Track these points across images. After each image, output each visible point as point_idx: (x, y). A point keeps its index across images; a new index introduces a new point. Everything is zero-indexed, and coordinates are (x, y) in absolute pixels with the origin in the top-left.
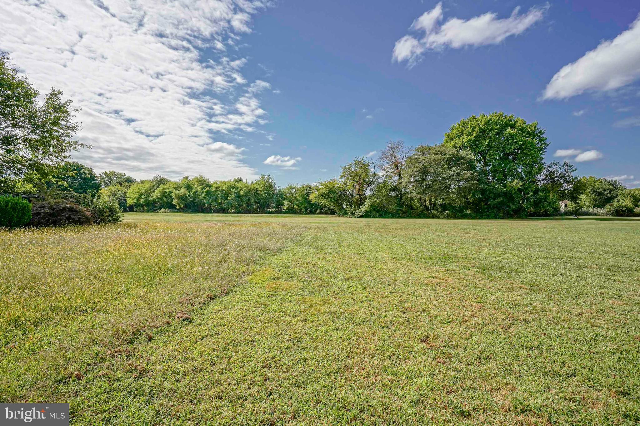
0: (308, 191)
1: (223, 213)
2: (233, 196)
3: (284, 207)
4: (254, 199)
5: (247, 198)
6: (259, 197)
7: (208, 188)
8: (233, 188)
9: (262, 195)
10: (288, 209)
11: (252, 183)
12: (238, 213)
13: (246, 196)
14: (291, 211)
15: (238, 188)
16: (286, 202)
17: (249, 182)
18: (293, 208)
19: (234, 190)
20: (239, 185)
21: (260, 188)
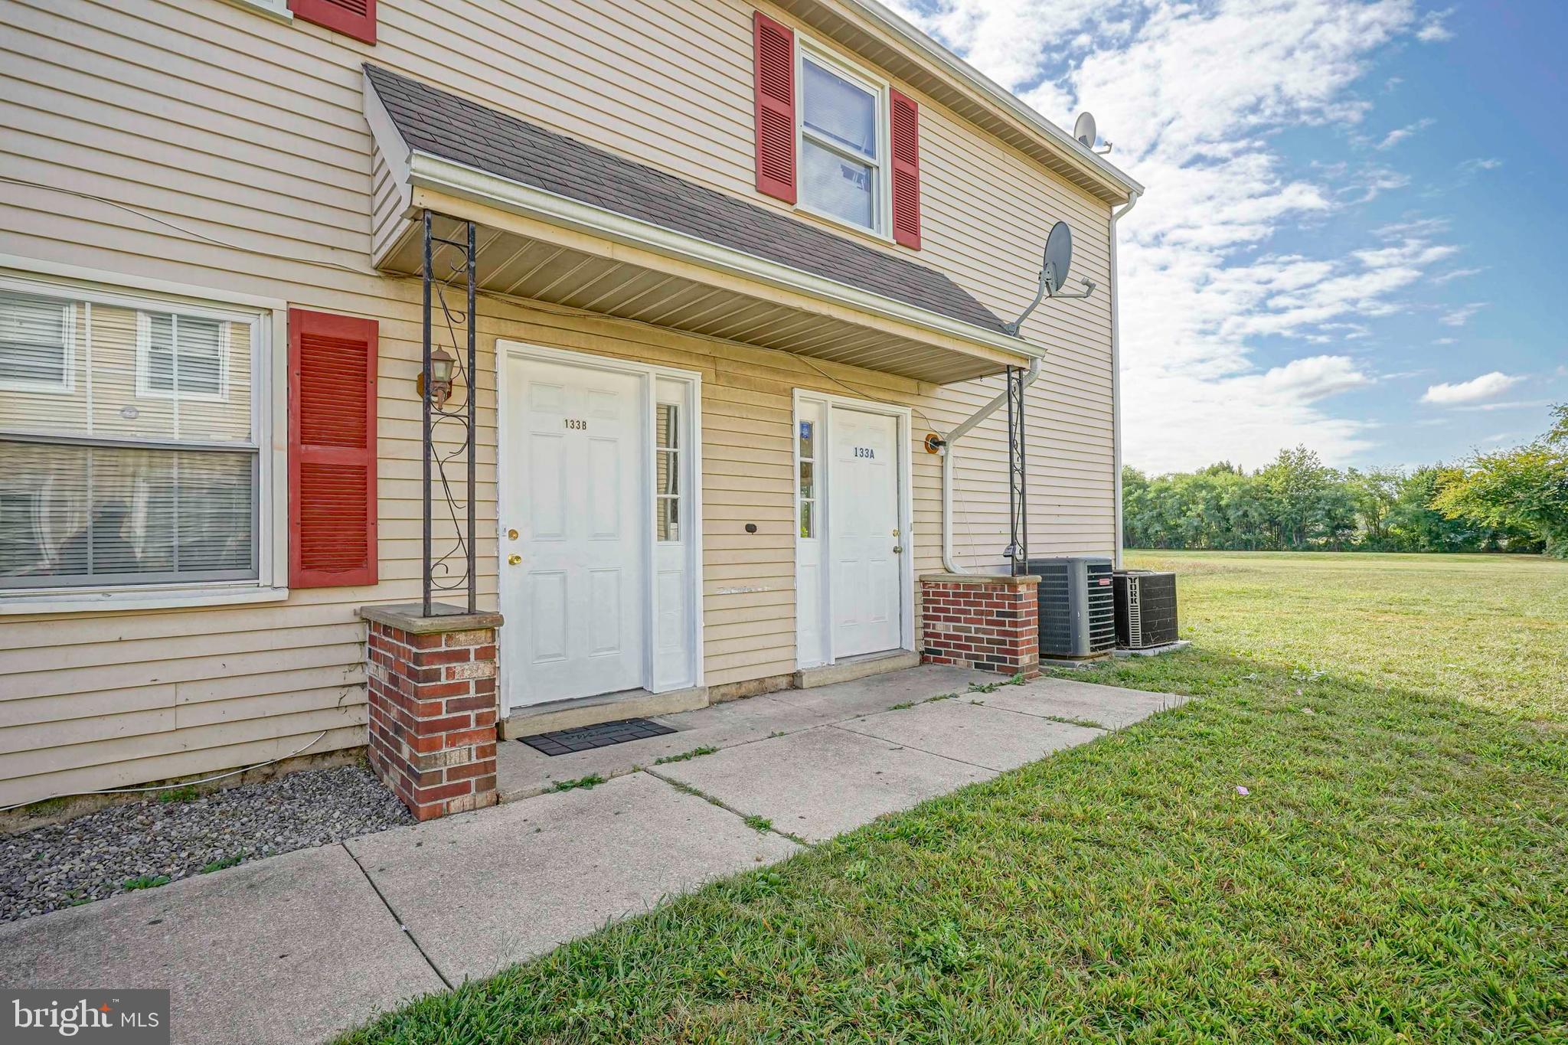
0: (1432, 484)
1: (1179, 548)
2: (1201, 507)
3: (1356, 533)
4: (1260, 514)
5: (1240, 513)
6: (1275, 507)
7: (1140, 492)
8: (1203, 487)
9: (1280, 502)
10: (1370, 537)
11: (1257, 472)
12: (1216, 549)
13: (1238, 507)
14: (1380, 542)
15: (1215, 488)
16: (1360, 520)
17: (1249, 471)
18: (1386, 535)
19: (1204, 493)
20: (1218, 481)
21: (1275, 485)
